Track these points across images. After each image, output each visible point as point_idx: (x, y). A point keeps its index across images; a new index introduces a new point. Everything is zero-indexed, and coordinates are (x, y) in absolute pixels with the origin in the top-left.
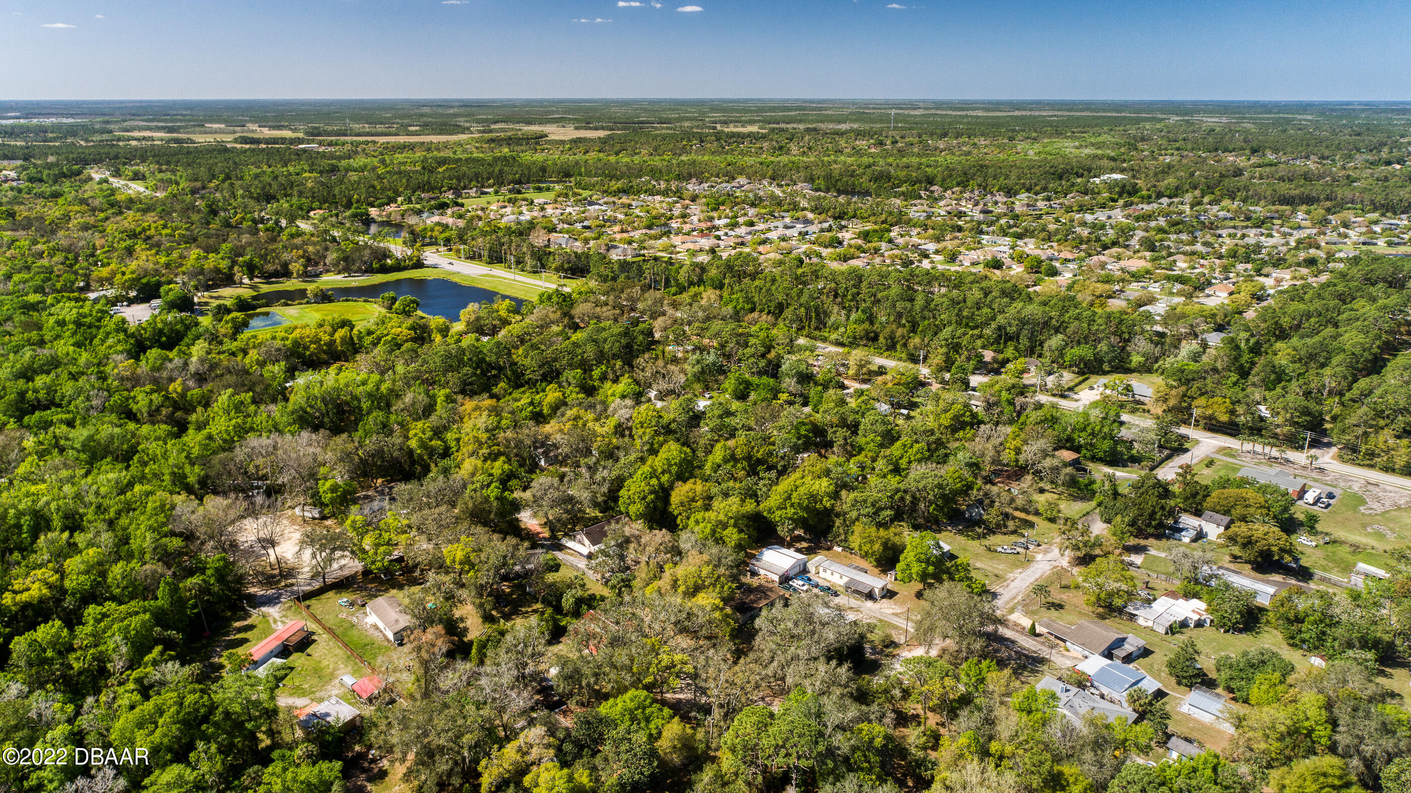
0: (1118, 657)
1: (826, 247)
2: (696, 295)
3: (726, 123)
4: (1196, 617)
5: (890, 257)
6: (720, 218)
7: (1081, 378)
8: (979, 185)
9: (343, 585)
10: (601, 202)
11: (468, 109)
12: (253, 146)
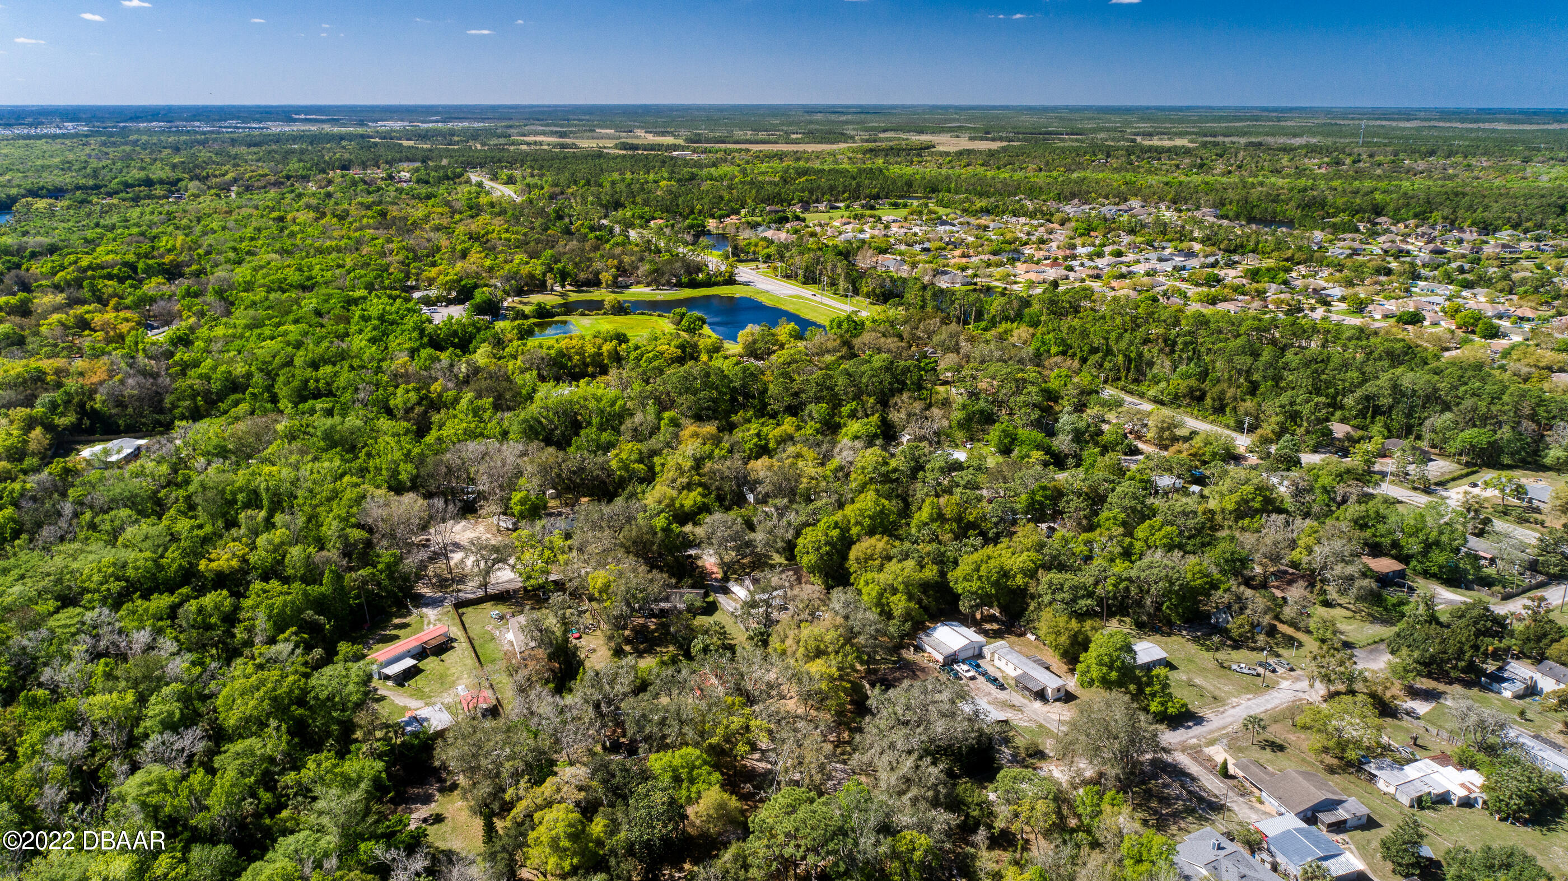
0: (1323, 823)
1: (1197, 285)
2: (1006, 332)
3: (1150, 135)
4: (1462, 793)
5: (1275, 302)
6: (1083, 246)
7: (1465, 471)
8: (1445, 218)
9: (502, 597)
10: (956, 222)
11: (863, 116)
12: (629, 152)
